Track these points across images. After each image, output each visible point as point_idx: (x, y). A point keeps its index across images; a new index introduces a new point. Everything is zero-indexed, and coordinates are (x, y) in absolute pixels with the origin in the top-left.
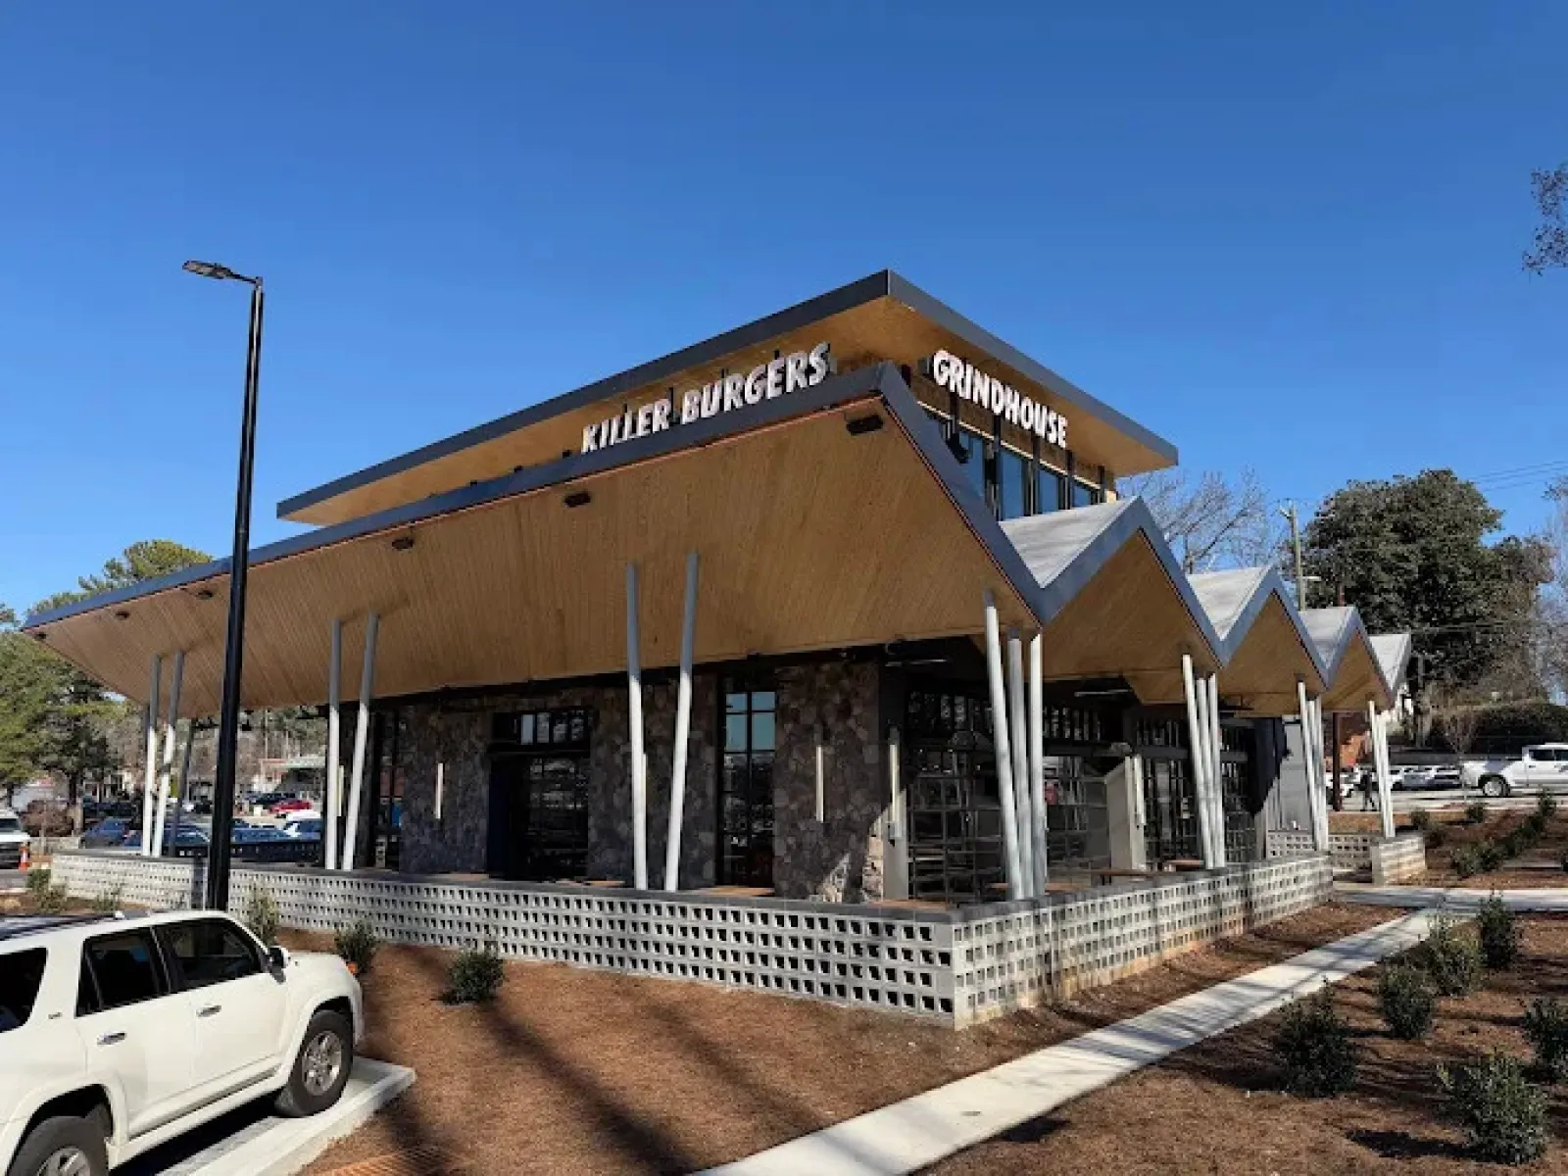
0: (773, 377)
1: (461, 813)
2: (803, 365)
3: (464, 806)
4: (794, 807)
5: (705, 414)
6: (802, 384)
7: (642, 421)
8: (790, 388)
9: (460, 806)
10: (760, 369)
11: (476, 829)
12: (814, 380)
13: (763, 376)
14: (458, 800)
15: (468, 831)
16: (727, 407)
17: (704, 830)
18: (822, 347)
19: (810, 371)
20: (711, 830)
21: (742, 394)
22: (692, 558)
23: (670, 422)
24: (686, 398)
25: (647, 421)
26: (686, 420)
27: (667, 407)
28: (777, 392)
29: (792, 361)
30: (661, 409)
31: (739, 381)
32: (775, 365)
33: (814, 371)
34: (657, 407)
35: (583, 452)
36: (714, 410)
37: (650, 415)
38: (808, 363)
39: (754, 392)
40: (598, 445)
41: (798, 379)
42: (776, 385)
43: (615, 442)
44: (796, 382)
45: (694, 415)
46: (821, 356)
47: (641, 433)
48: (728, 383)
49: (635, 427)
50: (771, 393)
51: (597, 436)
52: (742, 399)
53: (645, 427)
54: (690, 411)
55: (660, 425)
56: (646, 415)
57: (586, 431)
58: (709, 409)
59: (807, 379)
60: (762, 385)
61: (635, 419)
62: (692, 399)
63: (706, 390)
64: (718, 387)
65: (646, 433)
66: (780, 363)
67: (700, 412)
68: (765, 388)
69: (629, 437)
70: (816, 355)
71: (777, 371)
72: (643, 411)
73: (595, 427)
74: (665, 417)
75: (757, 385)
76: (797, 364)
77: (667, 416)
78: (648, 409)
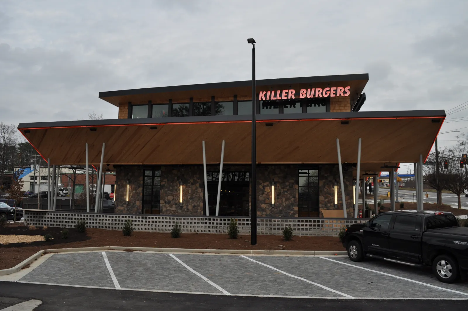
1: (191, 201)
2: (343, 90)
3: (192, 198)
4: (326, 200)
5: (308, 97)
6: (342, 95)
7: (284, 94)
8: (338, 95)
9: (190, 199)
11: (199, 206)
14: (189, 197)
15: (194, 206)
17: (295, 206)
18: (349, 88)
19: (345, 92)
20: (297, 206)
21: (322, 93)
22: (360, 140)
23: (295, 97)
24: (302, 91)
25: (286, 95)
26: (301, 97)
27: (294, 92)
28: (334, 96)
29: (339, 89)
30: (292, 92)
31: (321, 90)
32: (333, 89)
33: (346, 93)
34: (290, 91)
35: (260, 99)
36: (312, 96)
37: (287, 93)
38: (344, 91)
39: (326, 94)
40: (266, 98)
41: (341, 94)
42: (334, 94)
43: (273, 98)
44: (340, 94)
45: (304, 96)
46: (348, 89)
47: (284, 98)
48: (317, 90)
49: (281, 95)
50: (332, 96)
51: (265, 96)
52: (322, 95)
53: (285, 96)
54: (303, 95)
55: (291, 97)
56: (286, 93)
57: (261, 93)
58: (310, 95)
59: (344, 94)
60: (328, 93)
61: (281, 93)
62: (303, 92)
63: (309, 90)
64: (313, 90)
65: (286, 98)
66: (335, 88)
67: (306, 96)
68: (330, 94)
69: (278, 98)
70: (347, 89)
71: (334, 90)
72: (284, 92)
73: (265, 93)
74: (293, 95)
75: (327, 92)
76: (341, 90)
77: (294, 95)
78: (287, 91)
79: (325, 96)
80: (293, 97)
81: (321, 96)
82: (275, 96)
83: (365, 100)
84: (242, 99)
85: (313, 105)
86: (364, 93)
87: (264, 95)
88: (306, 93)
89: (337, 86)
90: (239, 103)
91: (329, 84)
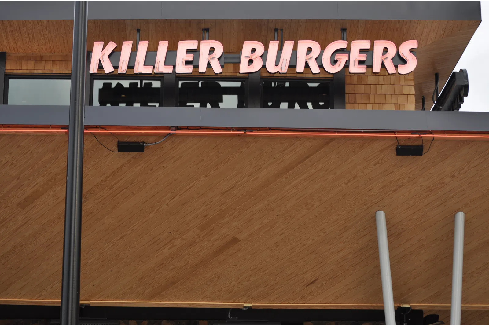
0: (355, 55)
2: (392, 52)
5: (271, 68)
6: (391, 69)
8: (377, 68)
10: (342, 44)
12: (404, 70)
13: (346, 51)
16: (300, 68)
18: (413, 44)
19: (400, 60)
21: (319, 60)
22: (460, 217)
23: (222, 67)
24: (247, 46)
25: (190, 58)
26: (244, 68)
27: (219, 49)
28: (362, 69)
29: (379, 46)
30: (212, 50)
31: (316, 47)
32: (358, 45)
33: (404, 62)
34: (205, 46)
35: (93, 69)
36: (283, 68)
37: (194, 52)
38: (398, 53)
39: (334, 62)
40: (116, 67)
41: (386, 64)
42: (361, 63)
43: (141, 68)
44: (383, 66)
45: (257, 66)
46: (412, 51)
47: (182, 69)
48: (303, 46)
49: (170, 59)
50: (354, 69)
51: (114, 56)
52: (321, 66)
53: (188, 63)
54: (251, 61)
55: (209, 65)
56: (189, 51)
57: (97, 46)
58: (276, 65)
59: (396, 67)
60: (342, 59)
61: (172, 50)
62: (254, 50)
63: (274, 46)
64: (288, 46)
65: (189, 69)
66: (366, 44)
67: (264, 67)
68: (347, 62)
69: (162, 68)
70: (405, 49)
71: (362, 51)
72: (184, 46)
73: (111, 46)
74: (216, 59)
75: (337, 57)
76: (386, 50)
77: (219, 59)
78: (193, 45)
79: (332, 69)
80: (217, 68)
81: (315, 69)
82: (150, 60)
83: (466, 95)
84: (25, 69)
85: (284, 106)
86: (463, 72)
87: (109, 56)
88: (264, 57)
89: (373, 37)
90: (11, 81)
91: (344, 30)
